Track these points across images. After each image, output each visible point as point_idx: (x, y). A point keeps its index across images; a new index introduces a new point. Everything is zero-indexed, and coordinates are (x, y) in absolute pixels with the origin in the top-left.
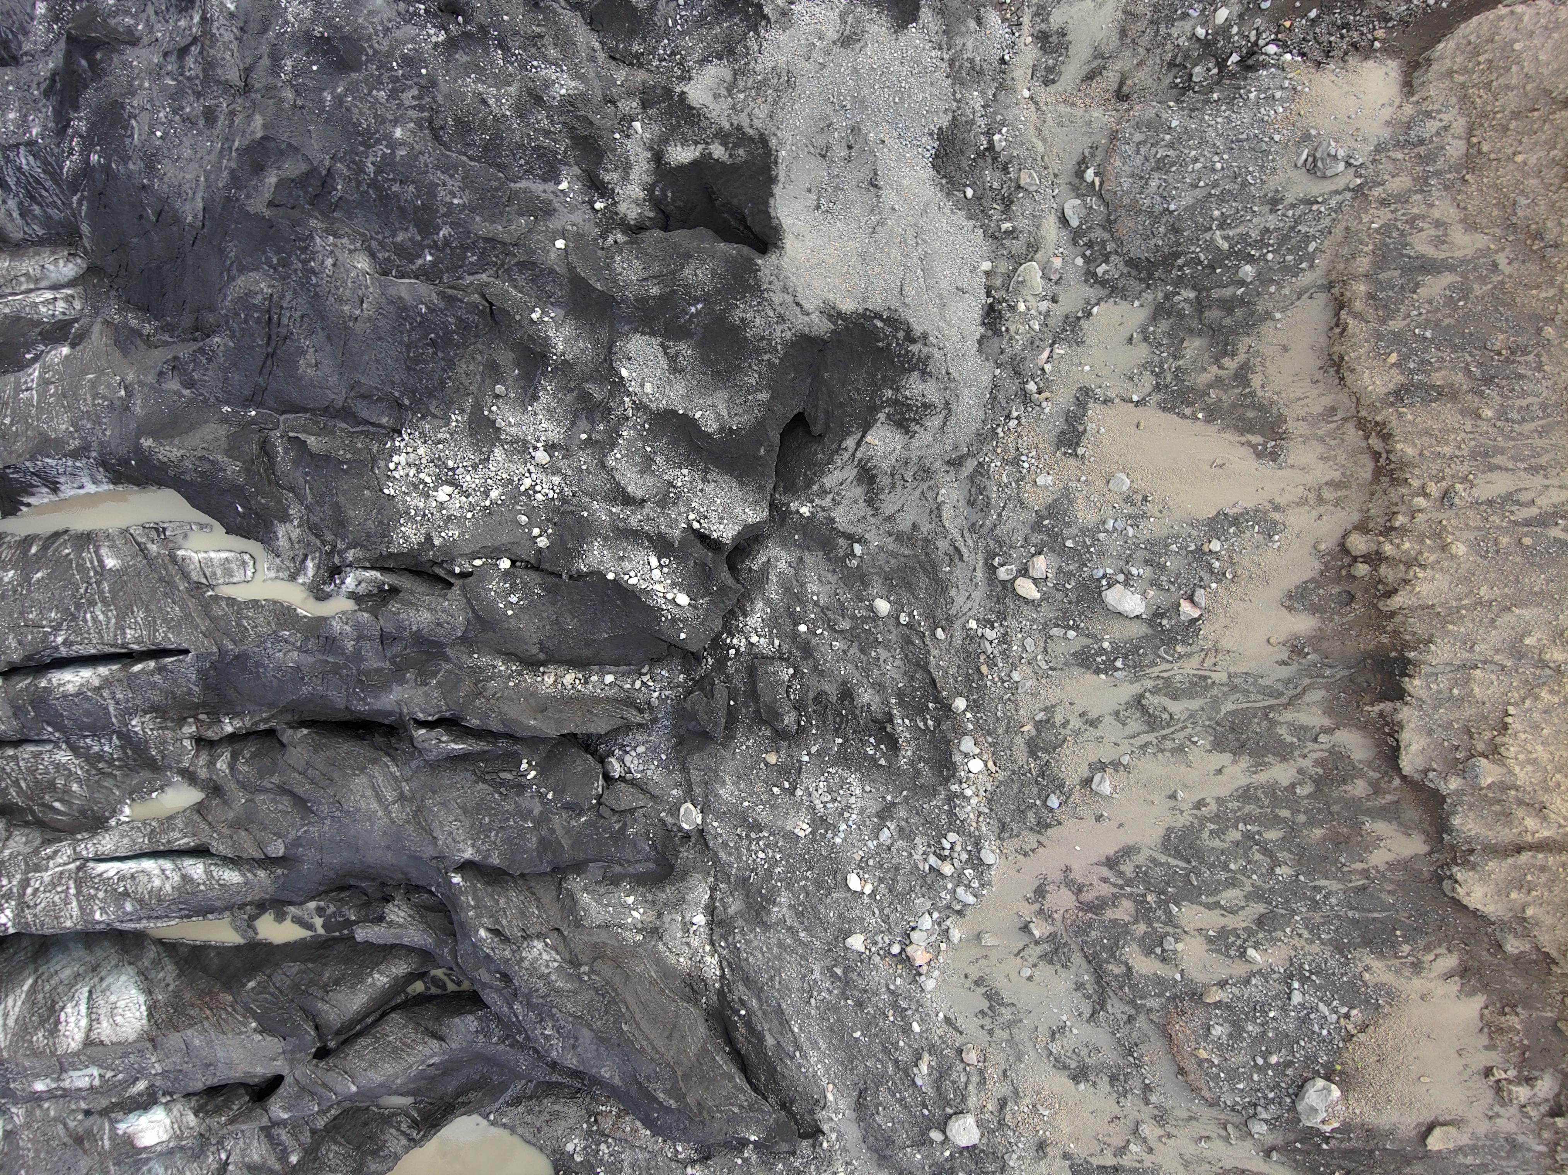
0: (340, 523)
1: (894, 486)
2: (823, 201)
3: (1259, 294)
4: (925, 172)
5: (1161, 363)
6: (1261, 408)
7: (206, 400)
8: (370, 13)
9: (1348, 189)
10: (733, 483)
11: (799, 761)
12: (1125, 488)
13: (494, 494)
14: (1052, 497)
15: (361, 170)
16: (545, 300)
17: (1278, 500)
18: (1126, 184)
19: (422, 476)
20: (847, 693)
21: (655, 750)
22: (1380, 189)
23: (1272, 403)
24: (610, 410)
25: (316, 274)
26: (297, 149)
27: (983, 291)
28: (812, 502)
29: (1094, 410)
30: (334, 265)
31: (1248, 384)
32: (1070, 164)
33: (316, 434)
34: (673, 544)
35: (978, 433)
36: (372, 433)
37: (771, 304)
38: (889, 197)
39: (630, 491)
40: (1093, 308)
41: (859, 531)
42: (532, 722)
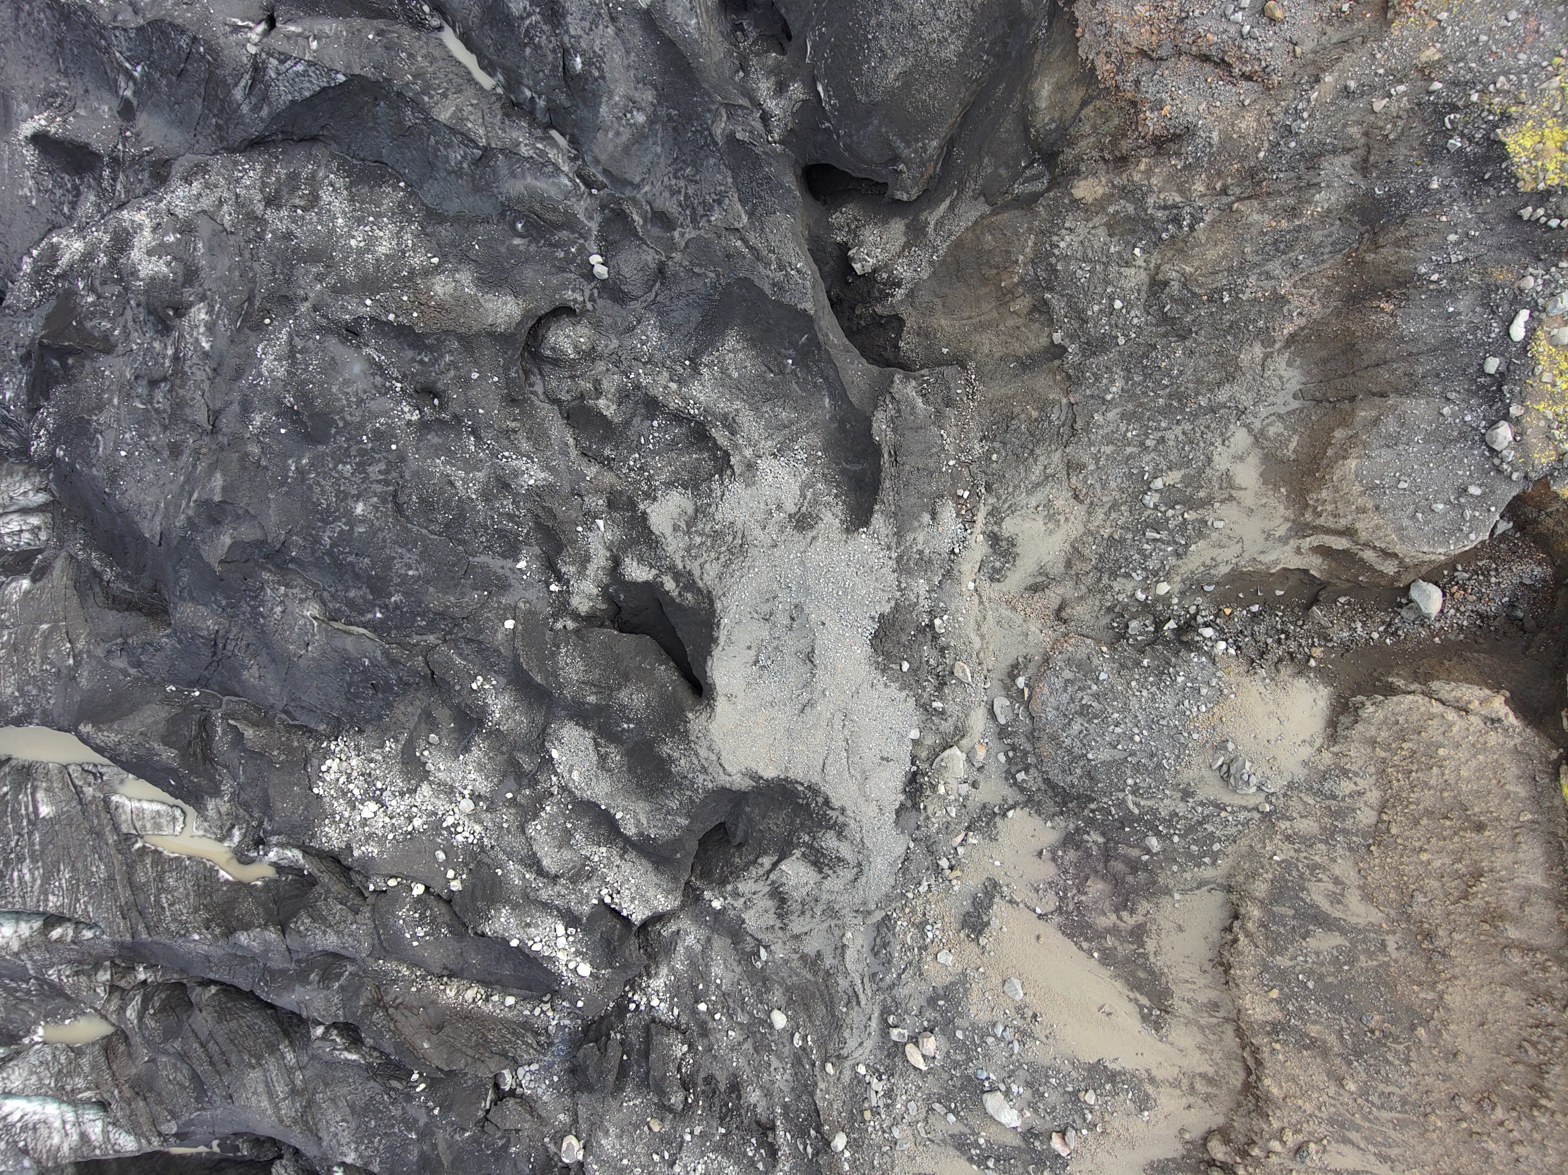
0: (266, 806)
1: (803, 913)
2: (762, 657)
3: (1162, 868)
4: (862, 650)
5: (1066, 890)
6: (1151, 972)
7: (151, 680)
8: (346, 382)
9: (1256, 809)
10: (650, 867)
11: (681, 1137)
12: (1017, 998)
13: (417, 822)
14: (949, 979)
15: (317, 541)
16: (487, 669)
17: (1154, 1072)
18: (1051, 714)
19: (351, 786)
20: (736, 1086)
21: (548, 1068)
22: (1288, 824)
23: (1162, 974)
24: (537, 782)
25: (264, 617)
26: (254, 517)
27: (908, 759)
28: (725, 899)
29: (998, 906)
30: (283, 612)
31: (1142, 945)
32: (1004, 665)
33: (255, 724)
34: (580, 920)
35: (887, 895)
36: (311, 731)
37: (697, 754)
38: (823, 678)
39: (545, 863)
40: (1009, 810)
41: (766, 937)
42: (426, 1046)
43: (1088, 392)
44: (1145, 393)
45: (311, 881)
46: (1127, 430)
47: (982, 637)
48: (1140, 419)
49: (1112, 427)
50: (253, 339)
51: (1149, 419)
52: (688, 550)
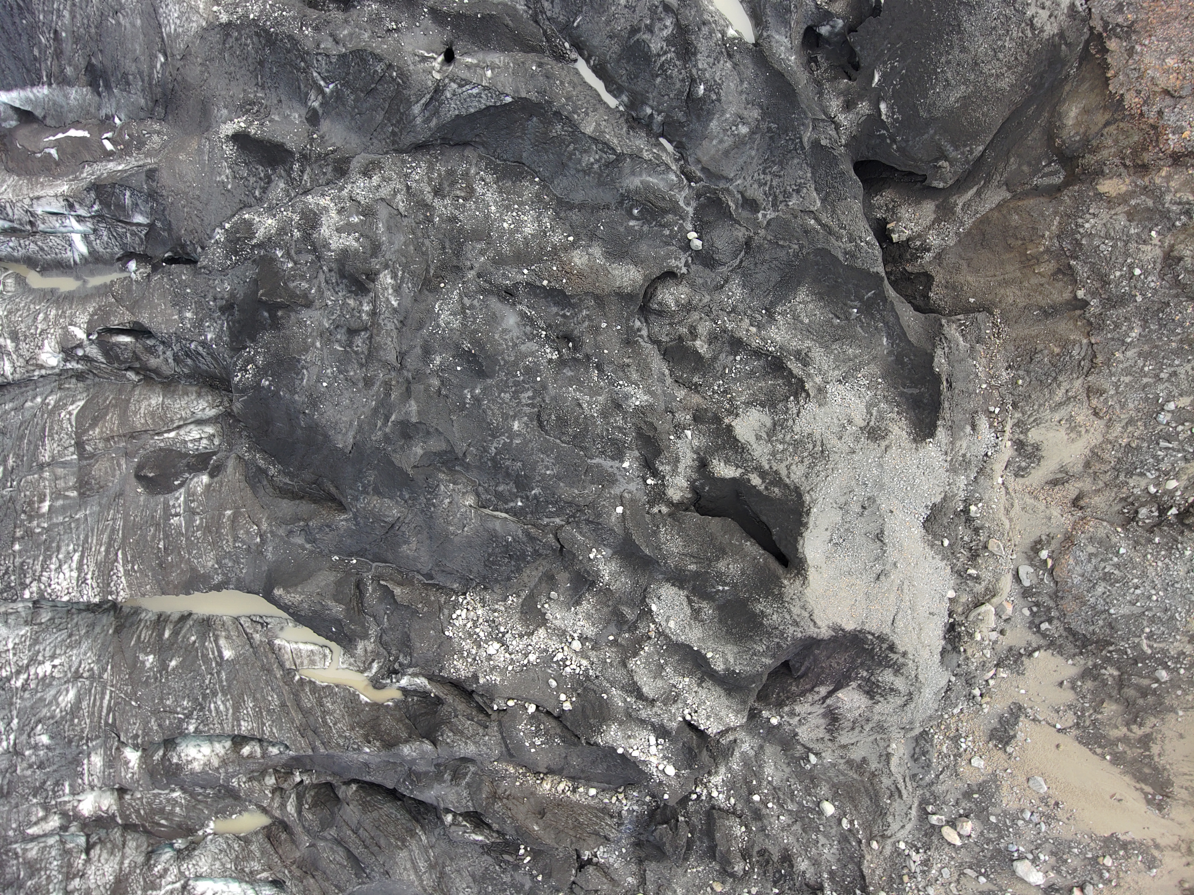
0: (405, 646)
1: (853, 729)
2: (836, 536)
4: (918, 531)
5: (1083, 710)
6: (1155, 769)
7: (322, 552)
8: (505, 331)
10: (722, 692)
12: (1042, 791)
13: (532, 658)
14: (982, 778)
15: (486, 450)
16: (601, 544)
18: (1077, 580)
19: (477, 630)
20: (787, 858)
23: (1164, 769)
24: (636, 628)
25: (435, 507)
26: (441, 432)
27: (947, 613)
28: (782, 717)
29: (1023, 723)
30: (450, 503)
31: (1148, 749)
32: (1029, 540)
33: (400, 584)
34: (671, 733)
35: (931, 717)
36: (442, 588)
37: (789, 612)
38: (892, 554)
39: (645, 690)
40: (1034, 651)
41: (817, 747)
42: (536, 828)
43: (1109, 336)
44: (1160, 339)
45: (439, 701)
46: (1144, 365)
47: (1011, 520)
48: (1155, 357)
49: (1131, 362)
50: (431, 298)
51: (1163, 358)
52: (773, 454)
